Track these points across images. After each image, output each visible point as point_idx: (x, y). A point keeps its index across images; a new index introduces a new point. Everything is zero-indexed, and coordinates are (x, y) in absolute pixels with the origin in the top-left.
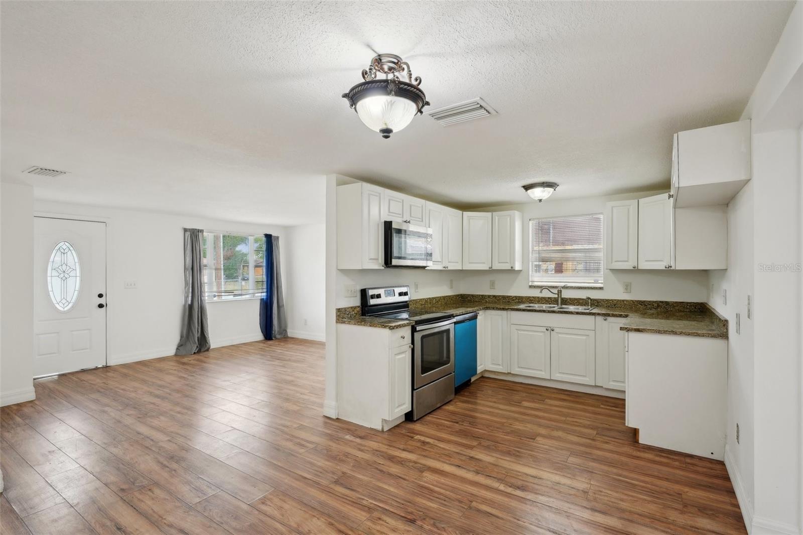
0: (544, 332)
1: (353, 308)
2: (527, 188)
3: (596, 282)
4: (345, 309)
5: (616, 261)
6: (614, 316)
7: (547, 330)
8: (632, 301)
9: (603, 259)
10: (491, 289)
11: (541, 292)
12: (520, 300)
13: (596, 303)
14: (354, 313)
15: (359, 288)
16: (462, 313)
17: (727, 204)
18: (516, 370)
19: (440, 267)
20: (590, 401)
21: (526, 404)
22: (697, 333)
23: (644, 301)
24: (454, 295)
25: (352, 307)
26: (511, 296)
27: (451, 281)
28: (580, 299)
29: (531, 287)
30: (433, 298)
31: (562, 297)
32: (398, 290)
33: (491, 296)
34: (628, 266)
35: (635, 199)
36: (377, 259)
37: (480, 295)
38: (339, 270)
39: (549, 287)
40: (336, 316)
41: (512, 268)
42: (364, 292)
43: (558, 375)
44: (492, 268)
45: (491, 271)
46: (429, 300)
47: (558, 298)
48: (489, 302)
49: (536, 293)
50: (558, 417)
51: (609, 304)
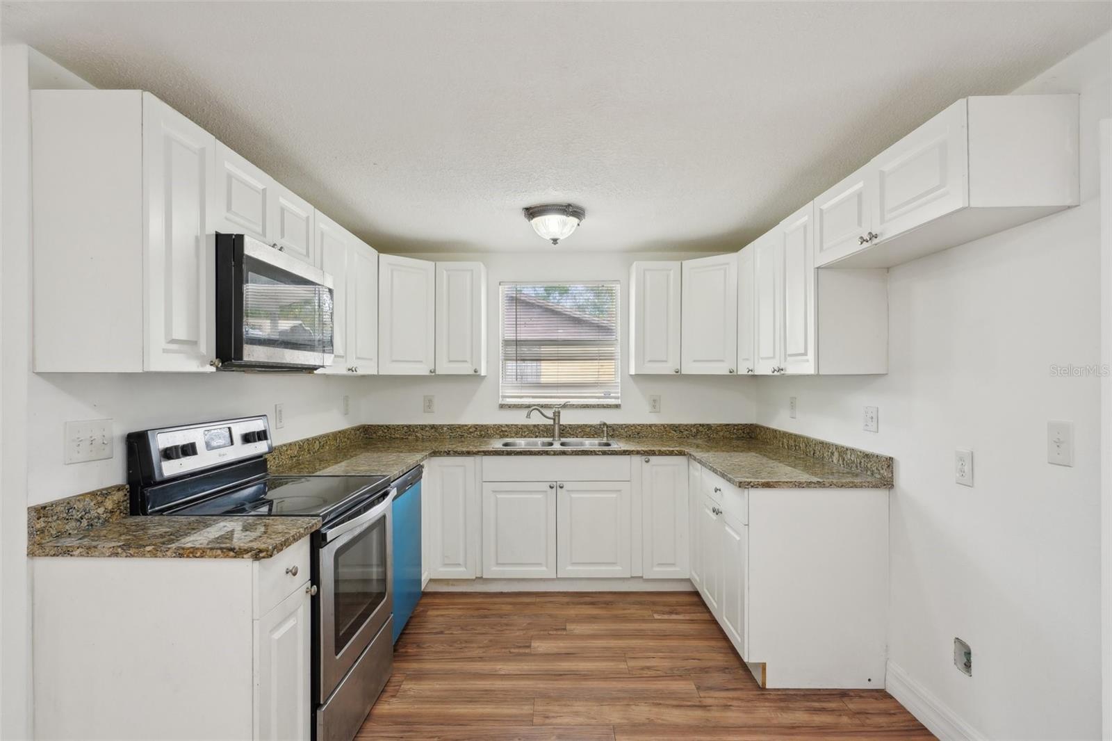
0: (546, 492)
1: (100, 495)
2: (532, 212)
3: (607, 396)
4: (68, 504)
5: (650, 361)
6: (661, 453)
7: (551, 487)
8: (663, 425)
9: (619, 357)
10: (425, 412)
11: (528, 416)
12: (483, 432)
13: (613, 431)
14: (101, 510)
15: (121, 429)
16: (403, 471)
17: (888, 269)
18: (493, 571)
19: (342, 370)
20: (633, 611)
21: (540, 646)
22: (853, 482)
23: (680, 425)
24: (352, 429)
25: (93, 494)
26: (466, 426)
27: (346, 398)
28: (586, 425)
29: (502, 406)
30: (315, 439)
31: (561, 423)
32: (240, 429)
33: (426, 426)
34: (667, 369)
35: (678, 260)
36: (194, 343)
37: (403, 426)
38: (38, 374)
39: (538, 405)
40: (30, 534)
41: (475, 372)
42: (137, 444)
43: (570, 568)
44: (434, 371)
45: (434, 377)
46: (306, 446)
47: (554, 425)
48: (423, 439)
49: (519, 418)
50: (612, 664)
51: (630, 433)
